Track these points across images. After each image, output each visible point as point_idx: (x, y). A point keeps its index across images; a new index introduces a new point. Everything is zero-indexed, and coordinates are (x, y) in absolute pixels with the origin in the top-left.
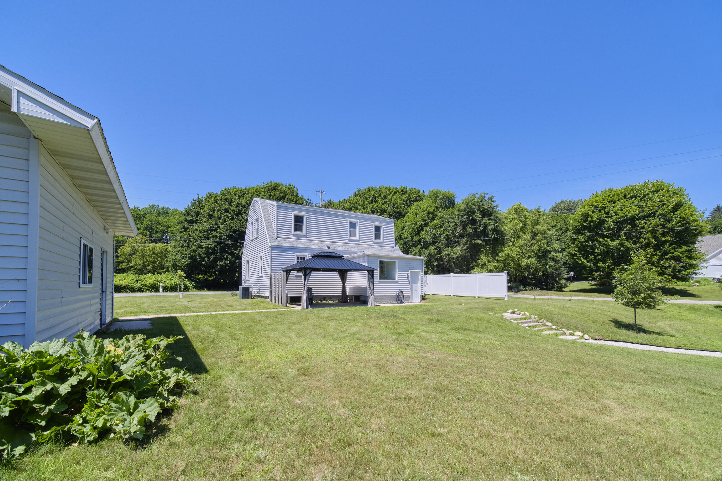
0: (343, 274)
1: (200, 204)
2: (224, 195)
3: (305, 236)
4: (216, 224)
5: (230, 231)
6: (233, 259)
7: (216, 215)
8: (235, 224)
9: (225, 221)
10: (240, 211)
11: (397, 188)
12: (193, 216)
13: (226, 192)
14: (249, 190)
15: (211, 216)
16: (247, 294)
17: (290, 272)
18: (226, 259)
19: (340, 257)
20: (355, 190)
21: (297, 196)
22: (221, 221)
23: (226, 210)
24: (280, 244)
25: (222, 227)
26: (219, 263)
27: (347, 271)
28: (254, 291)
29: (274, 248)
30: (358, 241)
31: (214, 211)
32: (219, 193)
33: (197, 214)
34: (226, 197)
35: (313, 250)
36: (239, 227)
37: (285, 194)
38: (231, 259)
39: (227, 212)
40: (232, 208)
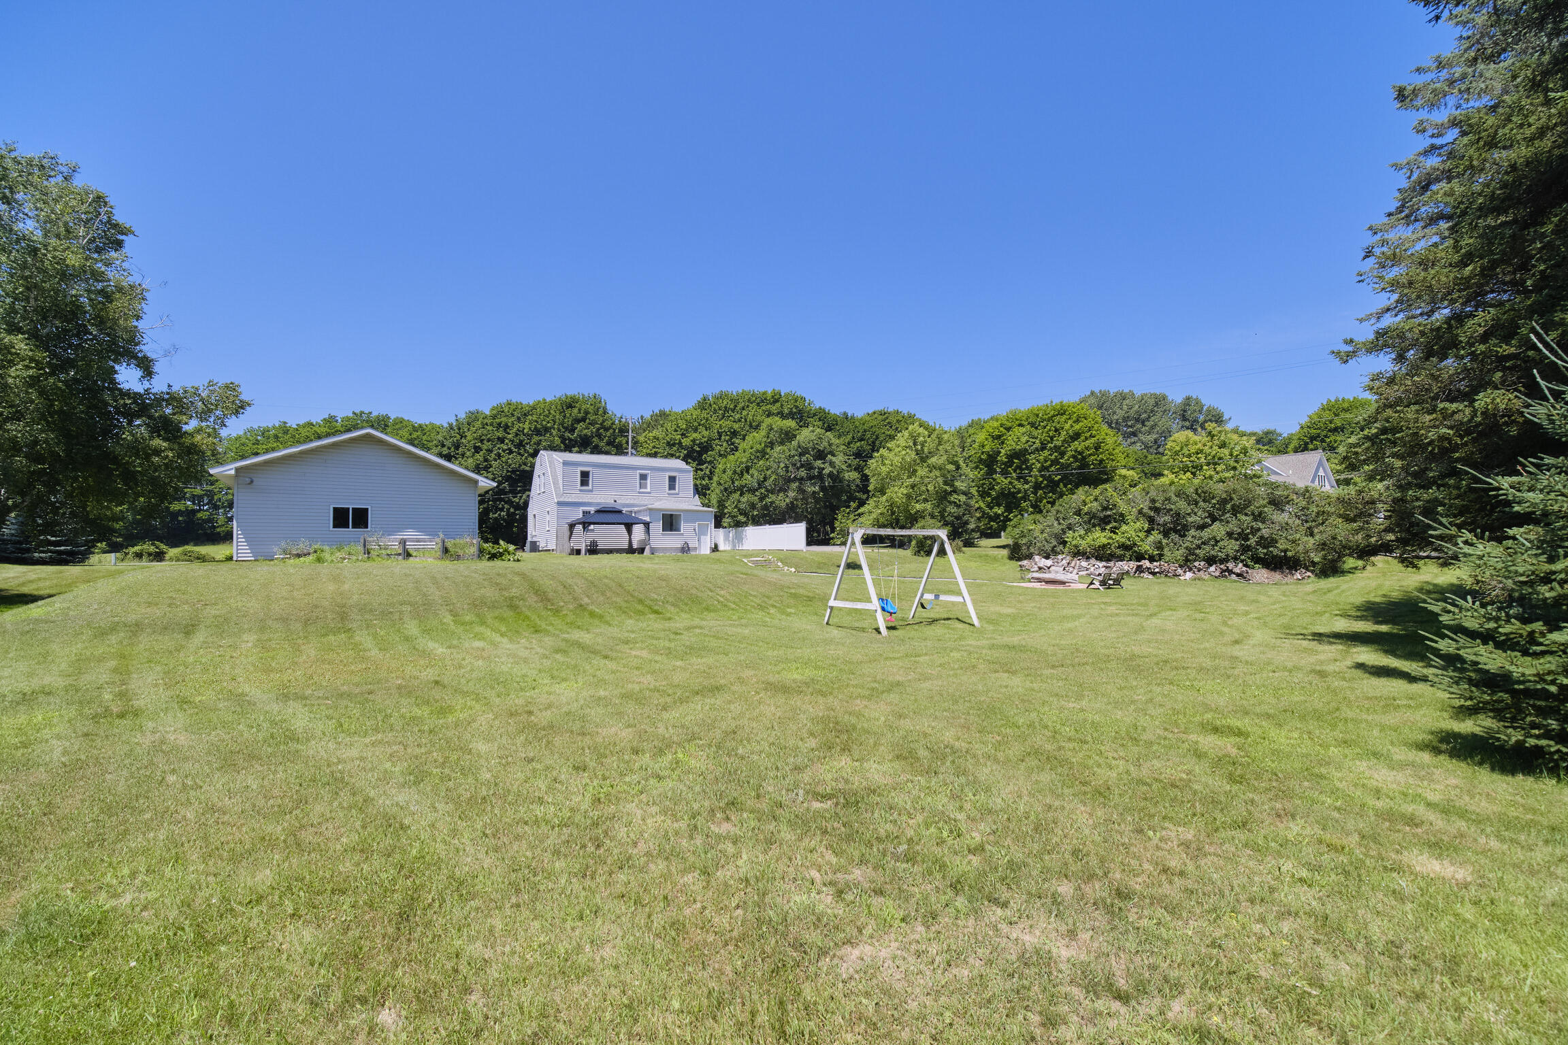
0: (629, 527)
1: (459, 429)
2: (494, 417)
3: (591, 491)
4: (486, 460)
5: (508, 471)
6: (512, 510)
7: (485, 447)
8: (514, 460)
9: (499, 456)
10: (521, 442)
11: (765, 393)
12: (449, 448)
13: (499, 412)
14: (534, 408)
15: (477, 450)
16: (535, 548)
17: (575, 525)
18: (502, 510)
19: (620, 512)
20: (700, 398)
21: (605, 412)
22: (493, 455)
23: (501, 440)
24: (566, 500)
25: (494, 464)
26: (491, 515)
27: (632, 524)
28: (542, 545)
29: (560, 504)
30: (649, 493)
31: (482, 441)
32: (488, 413)
33: (457, 447)
34: (498, 420)
35: (598, 504)
36: (520, 465)
37: (587, 413)
38: (508, 510)
39: (502, 442)
40: (510, 436)
